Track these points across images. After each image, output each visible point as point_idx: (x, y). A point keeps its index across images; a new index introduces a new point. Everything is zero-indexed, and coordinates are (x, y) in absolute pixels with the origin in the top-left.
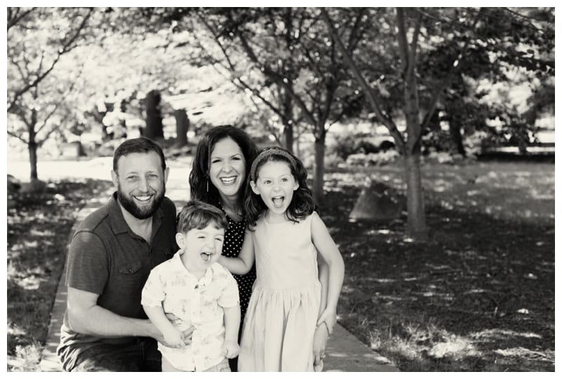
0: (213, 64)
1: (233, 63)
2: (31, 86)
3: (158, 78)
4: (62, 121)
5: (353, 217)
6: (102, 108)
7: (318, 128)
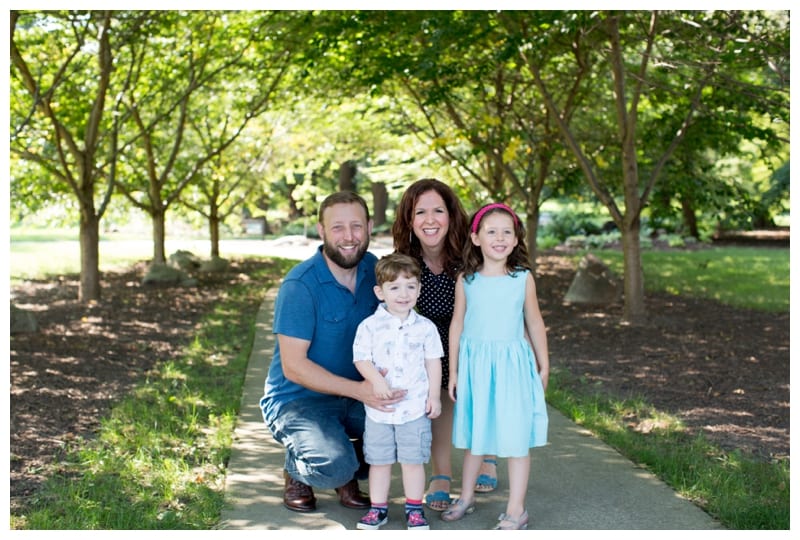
0: (415, 132)
1: (438, 131)
2: (214, 154)
3: (354, 147)
4: (247, 194)
5: (567, 301)
6: (291, 180)
7: (530, 203)
